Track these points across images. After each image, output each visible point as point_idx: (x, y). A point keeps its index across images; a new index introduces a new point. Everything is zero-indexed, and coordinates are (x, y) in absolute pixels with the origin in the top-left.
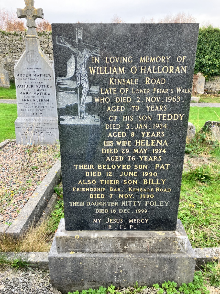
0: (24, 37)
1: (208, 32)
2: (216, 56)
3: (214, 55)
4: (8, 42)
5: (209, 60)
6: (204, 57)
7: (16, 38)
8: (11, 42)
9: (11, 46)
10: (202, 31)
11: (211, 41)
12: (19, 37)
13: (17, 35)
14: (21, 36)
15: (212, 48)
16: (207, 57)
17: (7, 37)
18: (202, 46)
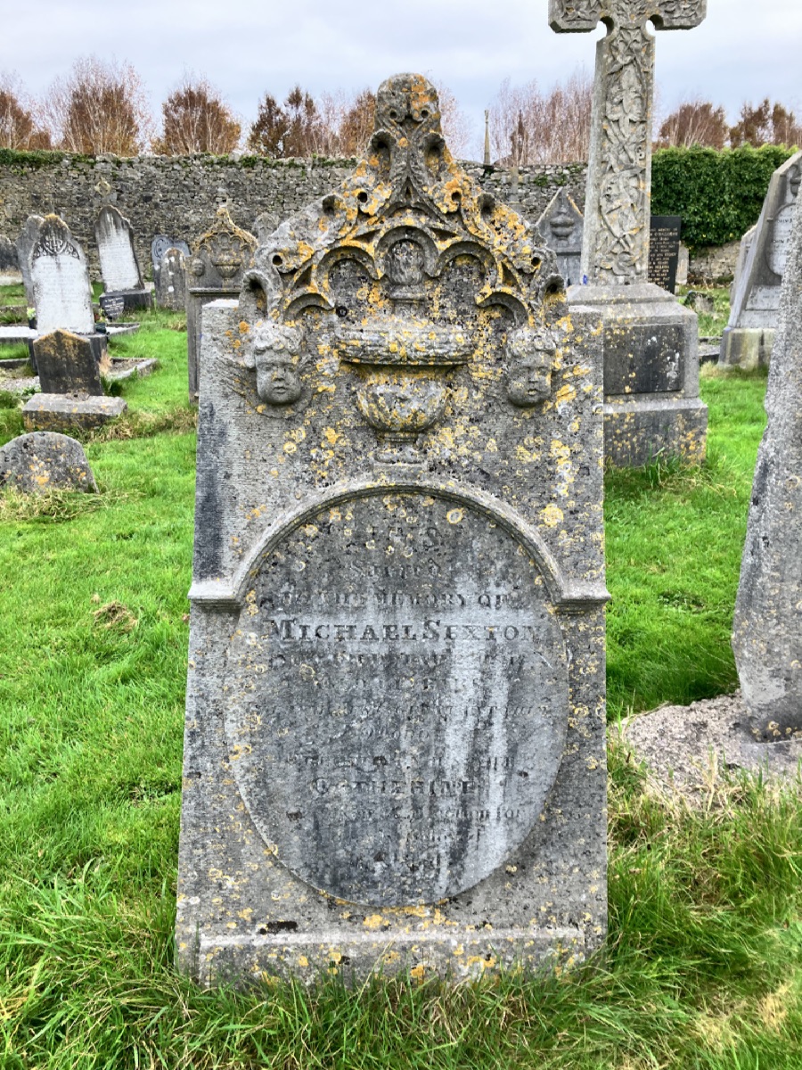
0: (309, 169)
1: (693, 158)
2: (709, 205)
3: (705, 204)
4: (275, 182)
5: (695, 214)
6: (685, 208)
7: (292, 172)
8: (282, 180)
9: (281, 189)
10: (681, 156)
11: (699, 176)
12: (300, 170)
13: (296, 166)
14: (304, 168)
15: (702, 190)
16: (692, 208)
17: (274, 171)
18: (682, 185)
